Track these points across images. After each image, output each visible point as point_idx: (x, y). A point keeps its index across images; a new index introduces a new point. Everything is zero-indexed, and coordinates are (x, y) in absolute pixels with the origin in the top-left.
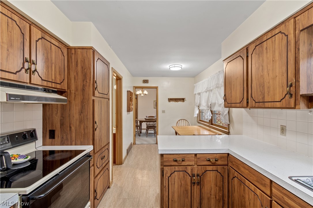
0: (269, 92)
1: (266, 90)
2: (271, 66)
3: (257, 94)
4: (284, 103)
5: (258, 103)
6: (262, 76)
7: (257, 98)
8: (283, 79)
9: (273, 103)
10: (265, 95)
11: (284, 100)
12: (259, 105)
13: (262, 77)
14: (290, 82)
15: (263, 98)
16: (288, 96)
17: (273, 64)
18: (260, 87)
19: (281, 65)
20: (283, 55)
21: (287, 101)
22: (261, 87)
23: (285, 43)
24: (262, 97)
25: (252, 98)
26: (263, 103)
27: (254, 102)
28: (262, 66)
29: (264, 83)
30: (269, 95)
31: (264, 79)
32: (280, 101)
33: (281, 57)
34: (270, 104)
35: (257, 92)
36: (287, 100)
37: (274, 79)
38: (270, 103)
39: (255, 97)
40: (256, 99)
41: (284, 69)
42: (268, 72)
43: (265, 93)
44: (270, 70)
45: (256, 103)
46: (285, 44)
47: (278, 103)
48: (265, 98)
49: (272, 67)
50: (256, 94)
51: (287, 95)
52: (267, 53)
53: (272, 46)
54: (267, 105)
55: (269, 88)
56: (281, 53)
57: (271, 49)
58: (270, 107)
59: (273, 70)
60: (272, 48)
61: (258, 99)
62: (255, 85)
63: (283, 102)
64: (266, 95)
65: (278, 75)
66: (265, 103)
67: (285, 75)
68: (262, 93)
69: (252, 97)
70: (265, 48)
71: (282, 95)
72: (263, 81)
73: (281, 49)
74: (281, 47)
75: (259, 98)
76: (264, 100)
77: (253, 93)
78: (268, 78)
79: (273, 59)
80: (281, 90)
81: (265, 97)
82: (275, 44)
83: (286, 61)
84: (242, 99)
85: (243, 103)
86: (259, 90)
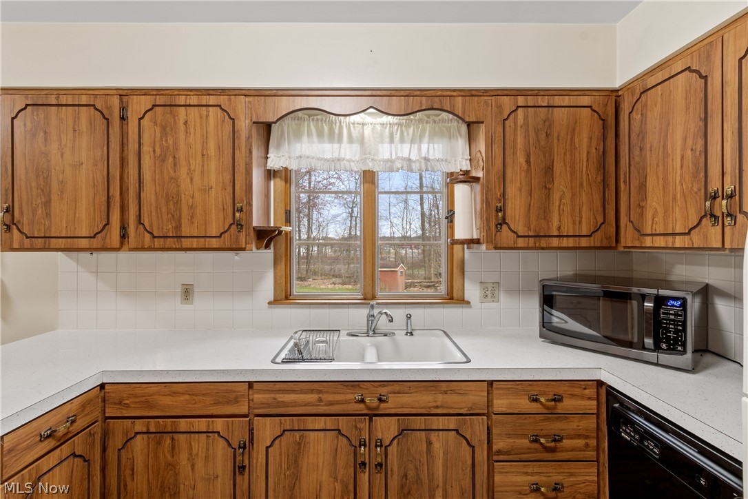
0: (192, 217)
1: (185, 211)
2: (199, 165)
3: (158, 217)
4: (226, 240)
5: (162, 240)
6: (175, 180)
7: (159, 228)
8: (225, 197)
9: (202, 240)
10: (183, 223)
11: (226, 234)
12: (165, 243)
13: (173, 180)
14: (238, 203)
15: (178, 227)
16: (234, 227)
17: (203, 161)
18: (167, 202)
19: (221, 169)
20: (226, 152)
21: (232, 237)
22: (171, 203)
23: (229, 131)
24: (174, 225)
25: (141, 226)
26: (176, 239)
27: (147, 235)
28: (174, 157)
29: (178, 194)
30: (192, 223)
31: (178, 186)
32: (220, 237)
33: (221, 153)
34: (195, 242)
35: (157, 214)
36: (232, 235)
37: (206, 190)
38: (195, 240)
39: (151, 225)
40: (155, 228)
41: (228, 177)
42: (192, 174)
43: (183, 216)
44: (194, 170)
45: (156, 239)
46: (230, 134)
47: (214, 240)
48: (183, 229)
49: (200, 167)
50: (154, 218)
51: (232, 227)
52: (187, 133)
53: (201, 125)
54: (186, 243)
55: (192, 207)
56: (221, 146)
57: (198, 129)
58: (194, 247)
59: (202, 172)
60: (201, 129)
61: (162, 229)
62: (153, 197)
63: (224, 237)
64: (185, 221)
65: (214, 185)
66: (183, 240)
67: (230, 189)
68: (173, 216)
69: (141, 223)
70: (182, 121)
71: (224, 226)
72: (178, 191)
73: (220, 138)
74: (220, 135)
75: (165, 227)
76: (181, 231)
77: (146, 214)
78: (190, 186)
79: (202, 151)
80: (221, 216)
81: (183, 226)
82: (207, 123)
83: (231, 165)
84: (101, 226)
85: (105, 237)
86: (164, 209)
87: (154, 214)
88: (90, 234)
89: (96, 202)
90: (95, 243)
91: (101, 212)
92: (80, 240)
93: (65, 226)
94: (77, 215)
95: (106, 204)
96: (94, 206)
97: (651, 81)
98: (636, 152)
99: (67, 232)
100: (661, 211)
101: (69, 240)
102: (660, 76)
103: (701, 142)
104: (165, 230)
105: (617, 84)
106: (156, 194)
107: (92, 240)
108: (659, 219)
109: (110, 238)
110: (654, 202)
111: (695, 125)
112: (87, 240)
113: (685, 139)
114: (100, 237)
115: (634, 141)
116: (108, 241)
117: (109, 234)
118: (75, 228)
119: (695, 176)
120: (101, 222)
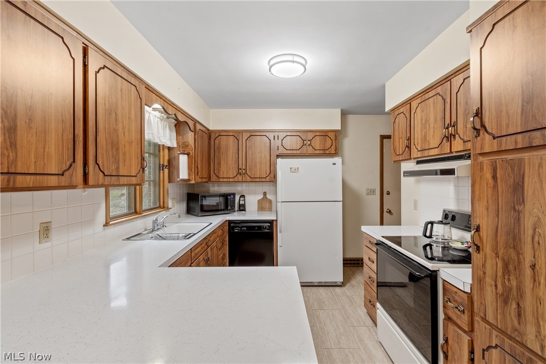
0: (124, 161)
1: (121, 156)
3: (107, 159)
5: (109, 177)
6: (116, 130)
11: (139, 174)
12: (111, 181)
15: (118, 169)
18: (112, 148)
22: (114, 149)
24: (116, 166)
25: (97, 165)
26: (117, 177)
27: (101, 173)
29: (118, 144)
30: (125, 166)
31: (118, 137)
34: (126, 180)
35: (107, 156)
38: (126, 178)
39: (103, 165)
40: (105, 168)
43: (120, 160)
45: (106, 177)
47: (134, 178)
48: (120, 170)
50: (105, 160)
54: (122, 180)
55: (124, 154)
58: (126, 183)
61: (110, 169)
62: (104, 143)
64: (121, 164)
65: (134, 140)
66: (121, 178)
68: (115, 159)
71: (138, 169)
72: (118, 140)
76: (119, 172)
77: (100, 156)
78: (123, 138)
80: (136, 161)
81: (120, 167)
84: (68, 164)
85: (72, 175)
86: (110, 153)
87: (105, 156)
88: (59, 171)
89: (64, 138)
90: (64, 180)
91: (68, 149)
92: (49, 177)
93: (33, 160)
94: (47, 150)
95: (72, 142)
96: (63, 142)
97: (222, 134)
98: (217, 152)
99: (36, 168)
100: (225, 171)
101: (38, 177)
102: (225, 134)
103: (237, 155)
104: (111, 170)
105: (211, 129)
106: (106, 140)
107: (61, 177)
108: (225, 173)
109: (76, 176)
110: (223, 168)
111: (236, 151)
112: (56, 177)
113: (233, 153)
114: (67, 175)
115: (216, 149)
116: (74, 179)
117: (74, 172)
118: (45, 164)
119: (236, 163)
120: (68, 160)
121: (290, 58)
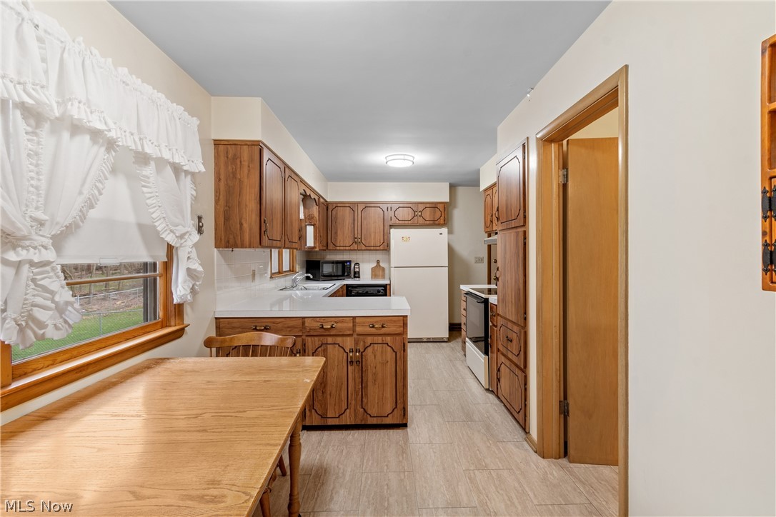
121: (402, 157)
